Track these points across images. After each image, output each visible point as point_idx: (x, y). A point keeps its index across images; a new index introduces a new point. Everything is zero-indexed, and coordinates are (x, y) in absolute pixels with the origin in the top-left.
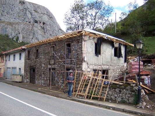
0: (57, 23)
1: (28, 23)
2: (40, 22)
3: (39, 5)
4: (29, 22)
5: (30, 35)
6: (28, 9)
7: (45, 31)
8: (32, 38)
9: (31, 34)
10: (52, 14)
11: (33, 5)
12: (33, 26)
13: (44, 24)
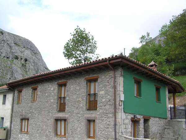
0: (42, 60)
1: (5, 58)
2: (22, 59)
3: (21, 37)
4: (8, 58)
5: (7, 74)
6: (7, 41)
7: (27, 69)
8: (10, 79)
9: (9, 73)
10: (37, 50)
11: (13, 36)
12: (12, 63)
13: (26, 60)
